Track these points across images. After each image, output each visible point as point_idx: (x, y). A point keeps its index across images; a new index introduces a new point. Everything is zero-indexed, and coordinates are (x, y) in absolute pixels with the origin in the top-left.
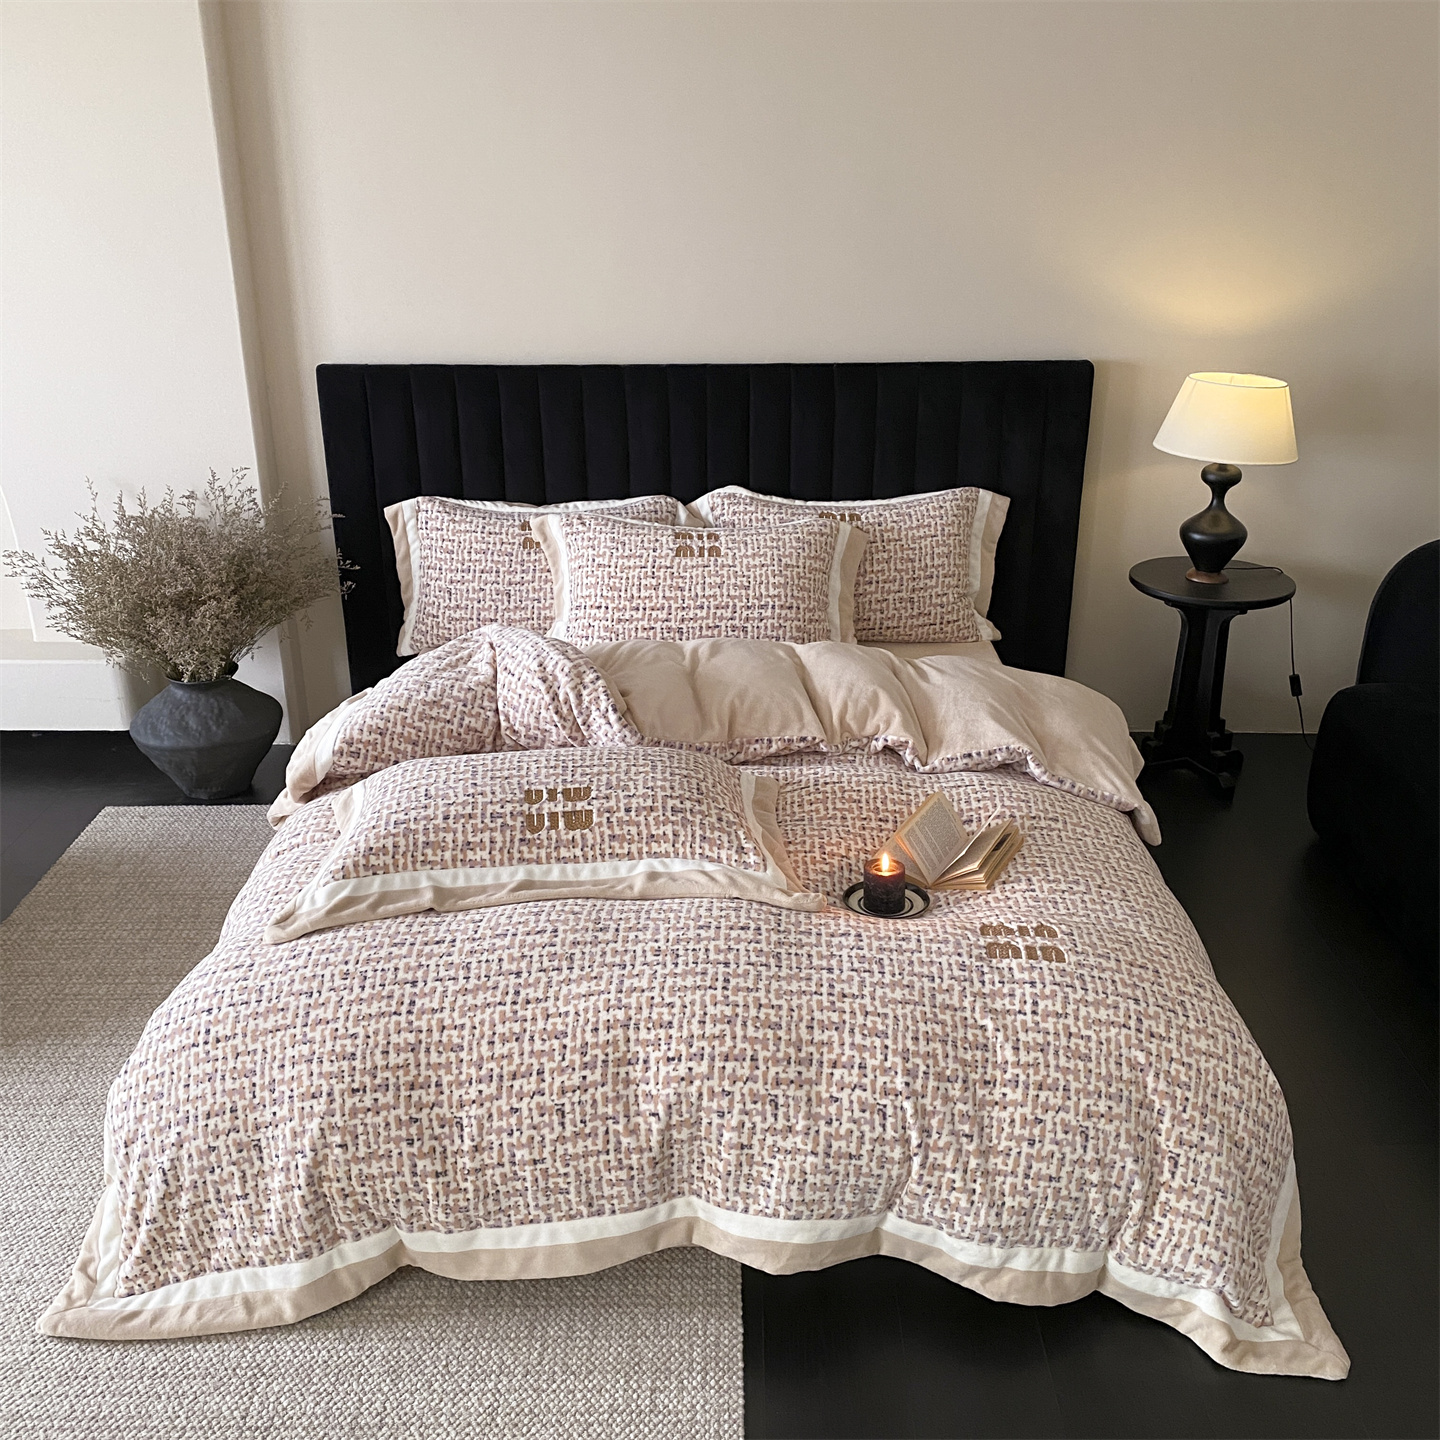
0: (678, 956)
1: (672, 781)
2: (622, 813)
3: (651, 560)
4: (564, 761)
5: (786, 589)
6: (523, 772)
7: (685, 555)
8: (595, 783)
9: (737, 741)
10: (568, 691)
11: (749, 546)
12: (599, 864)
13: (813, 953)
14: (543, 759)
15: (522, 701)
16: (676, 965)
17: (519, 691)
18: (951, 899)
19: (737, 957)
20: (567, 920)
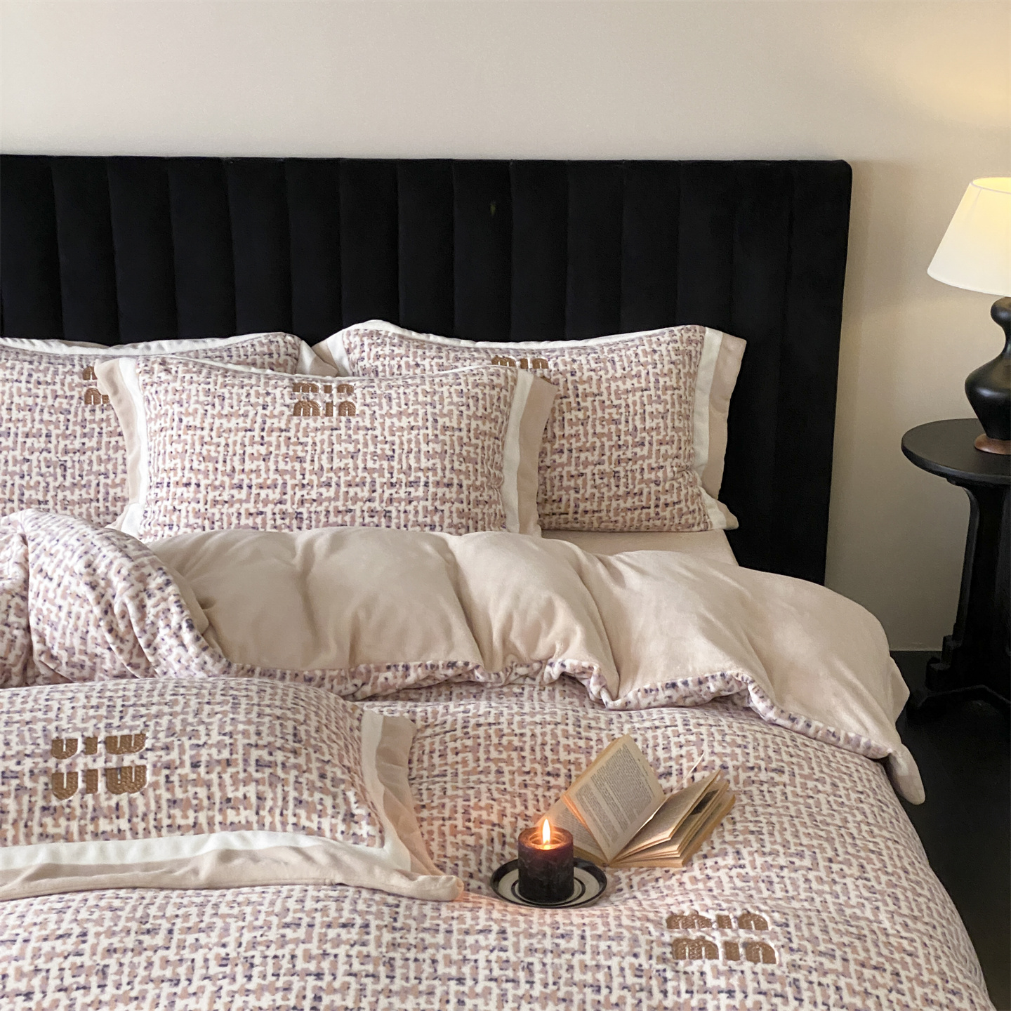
0: (252, 965)
1: (259, 724)
2: (187, 769)
3: (259, 420)
4: (110, 699)
5: (443, 460)
6: (52, 715)
7: (306, 414)
8: (152, 728)
9: (362, 668)
10: (127, 601)
11: (394, 402)
12: (153, 840)
13: (439, 957)
14: (81, 696)
15: (63, 614)
16: (249, 978)
17: (59, 601)
18: (636, 879)
19: (334, 965)
20: (102, 919)
